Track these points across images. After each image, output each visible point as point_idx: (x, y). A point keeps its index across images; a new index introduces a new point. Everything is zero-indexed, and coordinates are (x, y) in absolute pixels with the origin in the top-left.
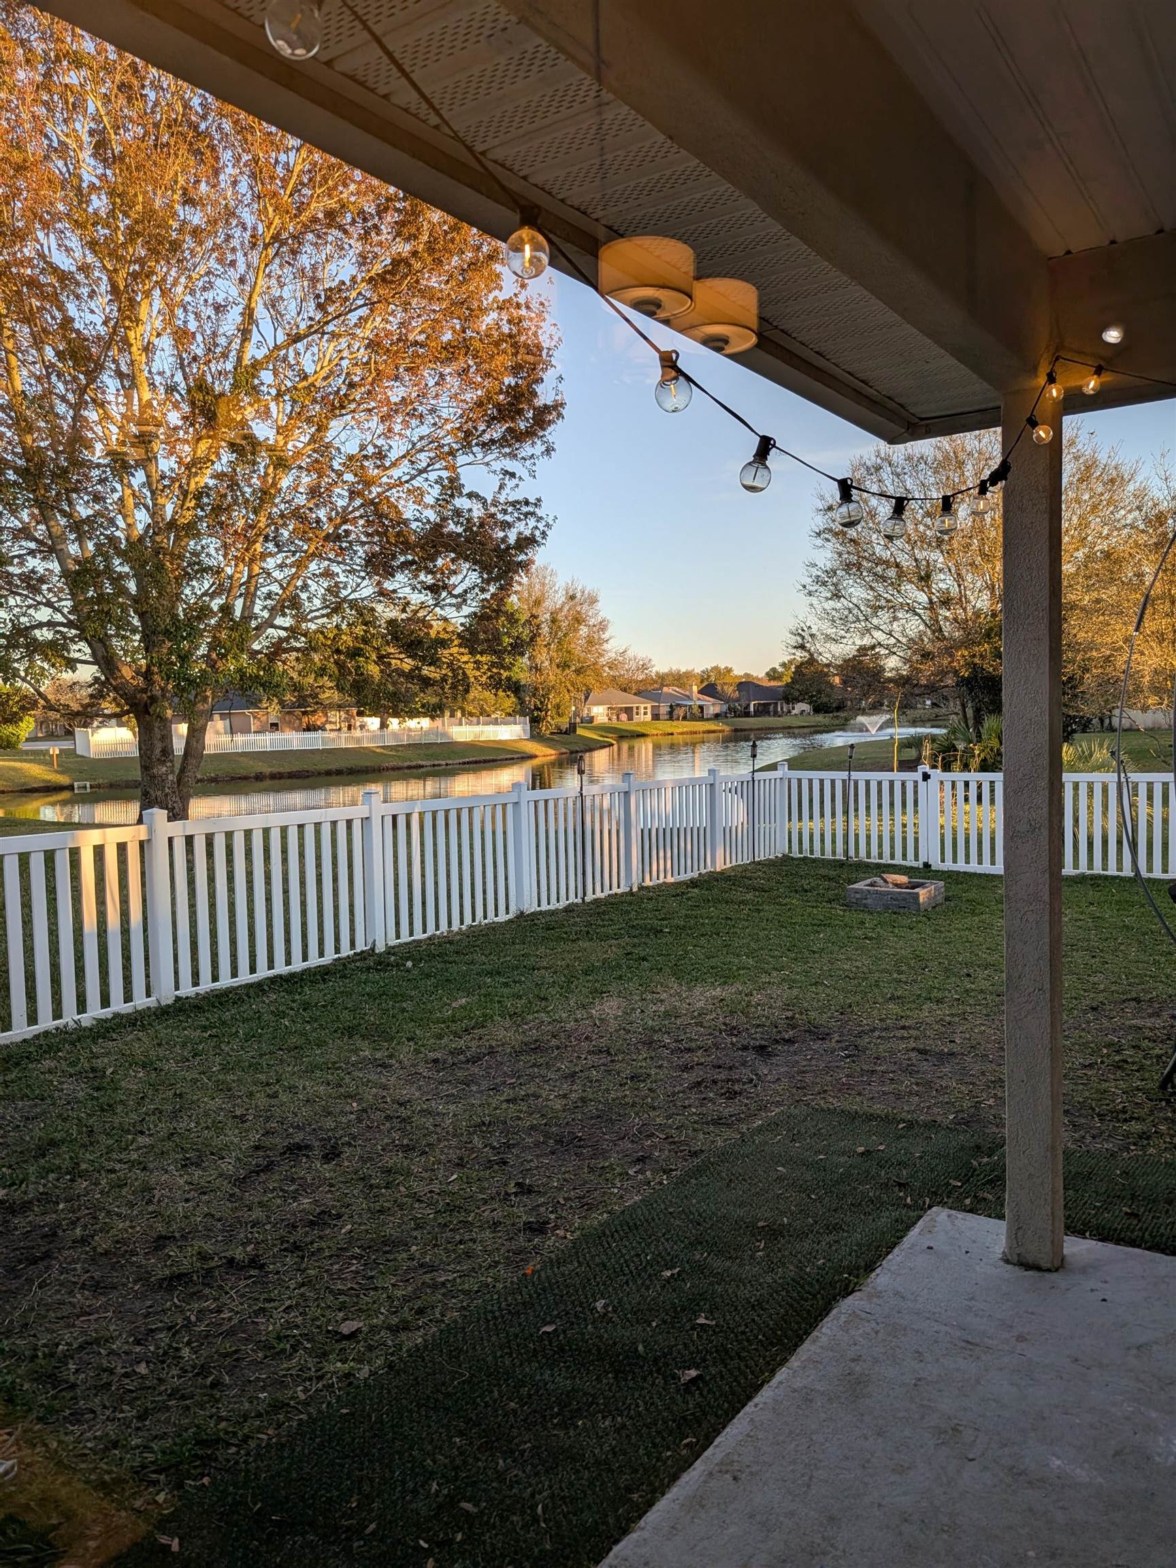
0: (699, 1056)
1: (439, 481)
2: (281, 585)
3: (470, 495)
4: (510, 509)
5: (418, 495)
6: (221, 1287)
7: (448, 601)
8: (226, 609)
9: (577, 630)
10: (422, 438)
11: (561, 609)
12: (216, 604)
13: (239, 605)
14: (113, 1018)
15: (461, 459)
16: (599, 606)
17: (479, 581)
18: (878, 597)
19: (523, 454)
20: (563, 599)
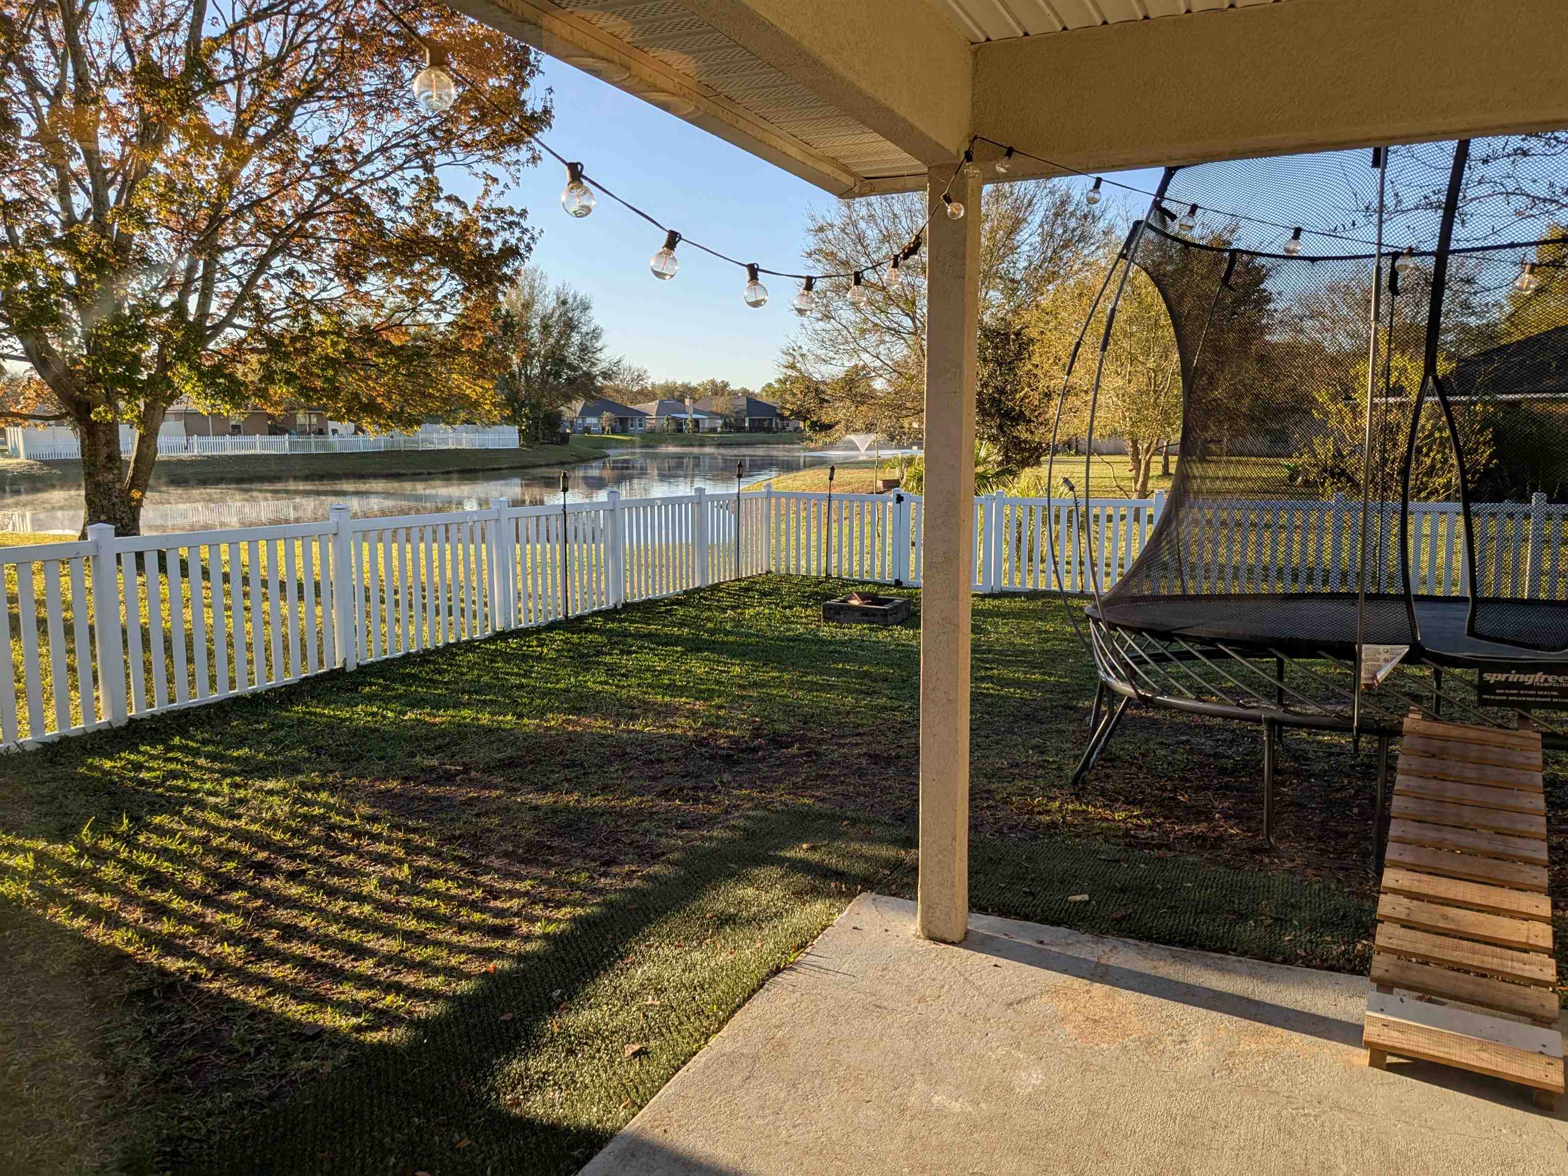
0: (668, 767)
1: (415, 180)
2: (241, 283)
3: (449, 199)
4: (493, 217)
5: (392, 195)
6: (183, 1001)
7: (426, 306)
8: (179, 308)
9: (569, 337)
10: (396, 134)
11: (552, 315)
12: (166, 302)
13: (193, 302)
14: (60, 742)
15: (440, 159)
16: (591, 313)
17: (460, 287)
18: (866, 320)
19: (507, 159)
20: (554, 304)
